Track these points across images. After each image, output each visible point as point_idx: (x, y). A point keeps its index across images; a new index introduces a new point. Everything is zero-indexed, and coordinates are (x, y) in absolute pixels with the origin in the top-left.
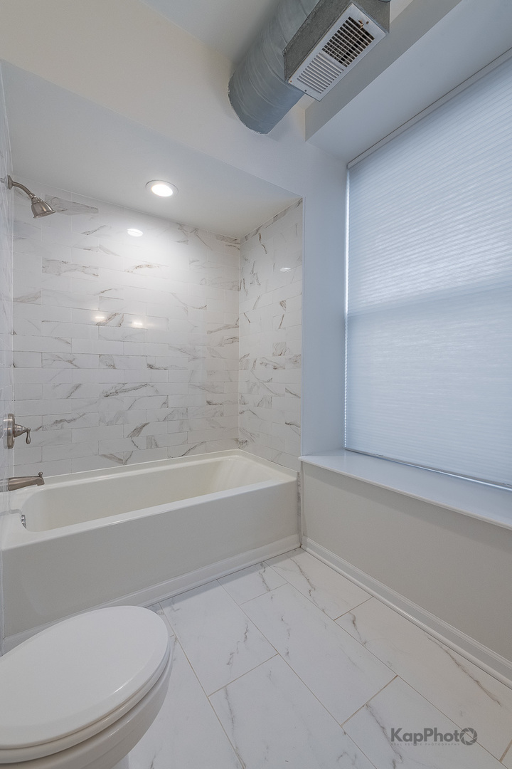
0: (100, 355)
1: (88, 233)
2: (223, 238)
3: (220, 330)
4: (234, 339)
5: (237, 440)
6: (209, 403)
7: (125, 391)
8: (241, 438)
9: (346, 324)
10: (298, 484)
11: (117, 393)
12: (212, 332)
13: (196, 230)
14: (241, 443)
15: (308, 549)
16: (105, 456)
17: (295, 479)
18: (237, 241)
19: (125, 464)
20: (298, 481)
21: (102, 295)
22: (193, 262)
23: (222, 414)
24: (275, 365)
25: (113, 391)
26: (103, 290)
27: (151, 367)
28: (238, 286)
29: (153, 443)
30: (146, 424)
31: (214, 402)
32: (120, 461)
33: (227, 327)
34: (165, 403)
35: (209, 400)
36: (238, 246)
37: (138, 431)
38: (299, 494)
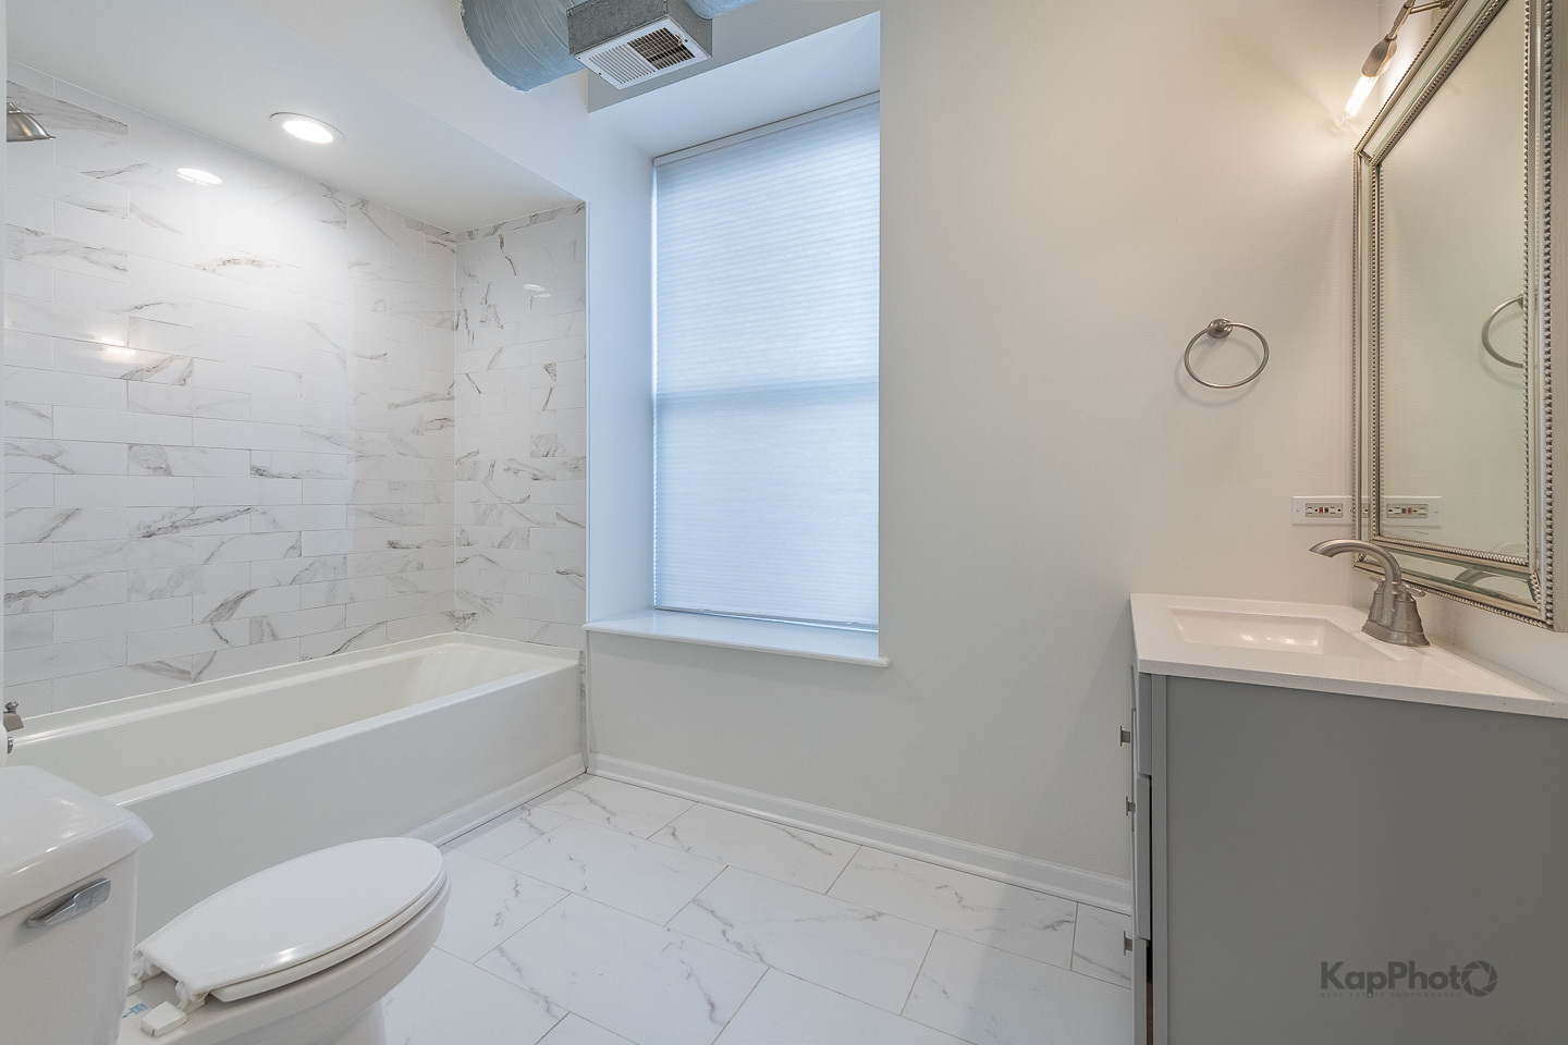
0: (131, 446)
1: (100, 175)
2: (421, 227)
3: (415, 402)
4: (445, 421)
5: (451, 615)
6: (393, 545)
7: (196, 523)
8: (461, 608)
9: (655, 410)
10: (580, 670)
11: (174, 527)
12: (397, 406)
13: (363, 203)
14: (459, 620)
15: (599, 772)
16: (143, 666)
17: (575, 662)
18: (450, 236)
19: (196, 679)
20: (580, 665)
21: (137, 313)
22: (358, 264)
23: (420, 567)
24: (536, 472)
25: (166, 523)
26: (139, 304)
27: (260, 472)
28: (454, 323)
29: (263, 631)
30: (249, 593)
31: (404, 543)
32: (183, 675)
33: (431, 398)
34: (293, 547)
35: (392, 539)
36: (454, 246)
37: (228, 607)
38: (582, 686)
